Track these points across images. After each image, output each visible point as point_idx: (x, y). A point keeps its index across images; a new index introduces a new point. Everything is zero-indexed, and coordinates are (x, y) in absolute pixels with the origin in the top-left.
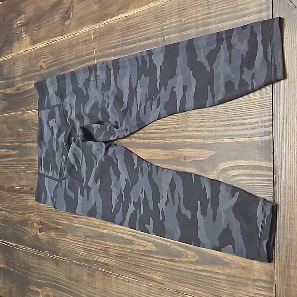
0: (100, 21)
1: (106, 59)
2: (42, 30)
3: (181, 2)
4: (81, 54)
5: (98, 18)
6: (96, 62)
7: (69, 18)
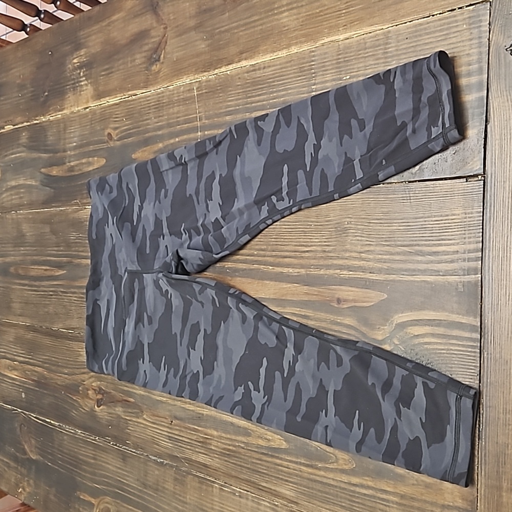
0: (209, 70)
1: (216, 131)
2: (113, 76)
3: (341, 49)
4: (175, 120)
5: (207, 65)
6: (200, 136)
7: (159, 60)
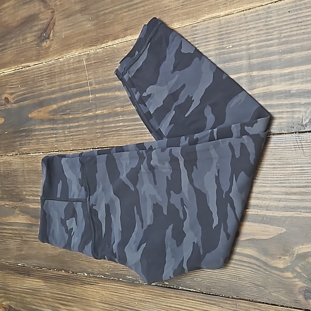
0: (96, 44)
1: (106, 94)
2: (7, 52)
3: (222, 24)
4: (68, 86)
5: (94, 40)
6: (92, 98)
7: (48, 38)
